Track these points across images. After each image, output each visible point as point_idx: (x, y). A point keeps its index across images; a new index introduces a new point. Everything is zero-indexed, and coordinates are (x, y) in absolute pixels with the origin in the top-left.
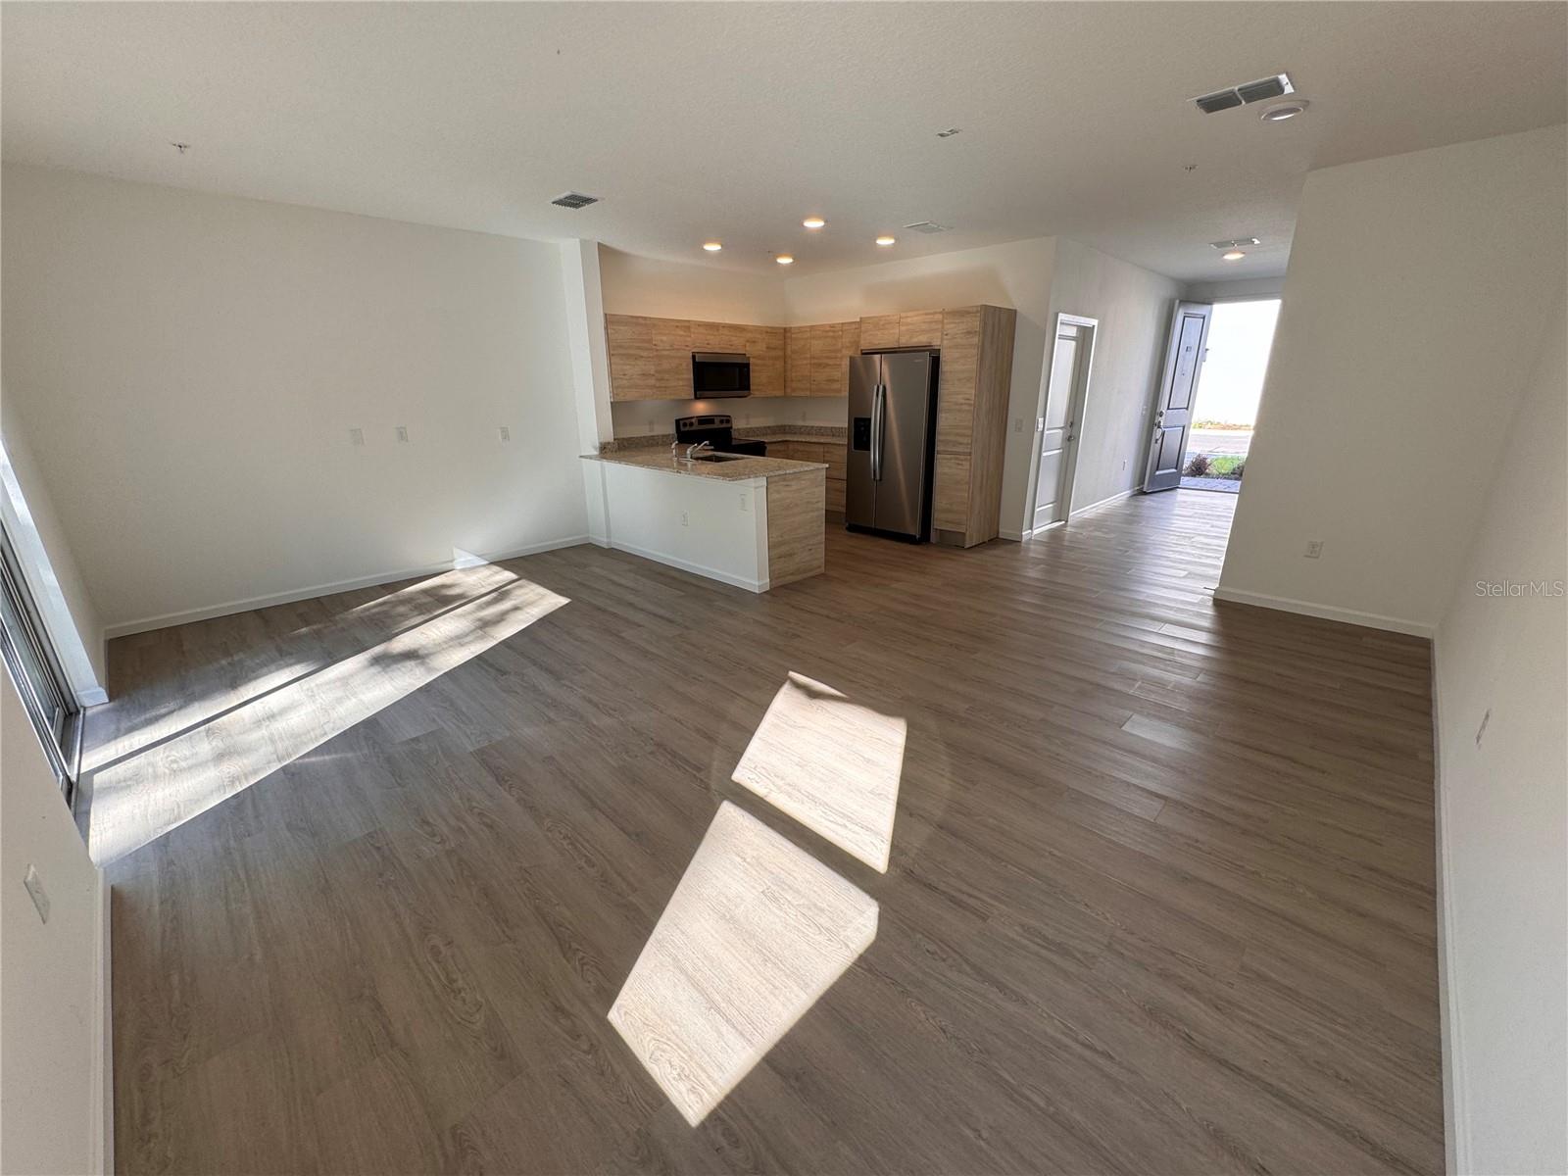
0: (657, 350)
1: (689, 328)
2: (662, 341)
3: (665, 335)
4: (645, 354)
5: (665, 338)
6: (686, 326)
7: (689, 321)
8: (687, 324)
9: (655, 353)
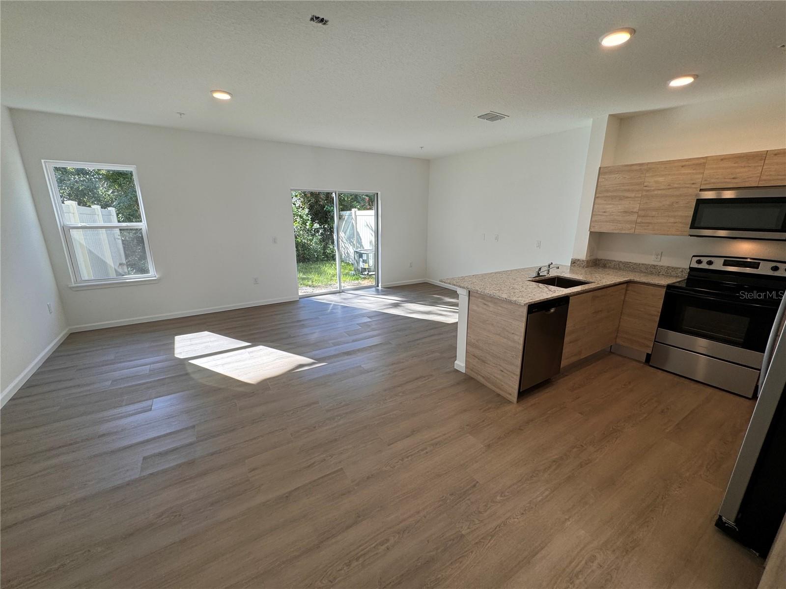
0: (648, 191)
1: (705, 163)
2: (656, 182)
3: (663, 176)
4: (633, 195)
5: (661, 179)
6: (701, 164)
7: (707, 157)
8: (703, 161)
9: (644, 193)
